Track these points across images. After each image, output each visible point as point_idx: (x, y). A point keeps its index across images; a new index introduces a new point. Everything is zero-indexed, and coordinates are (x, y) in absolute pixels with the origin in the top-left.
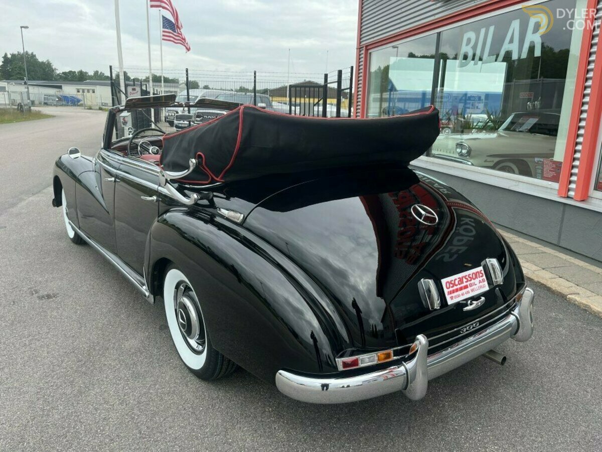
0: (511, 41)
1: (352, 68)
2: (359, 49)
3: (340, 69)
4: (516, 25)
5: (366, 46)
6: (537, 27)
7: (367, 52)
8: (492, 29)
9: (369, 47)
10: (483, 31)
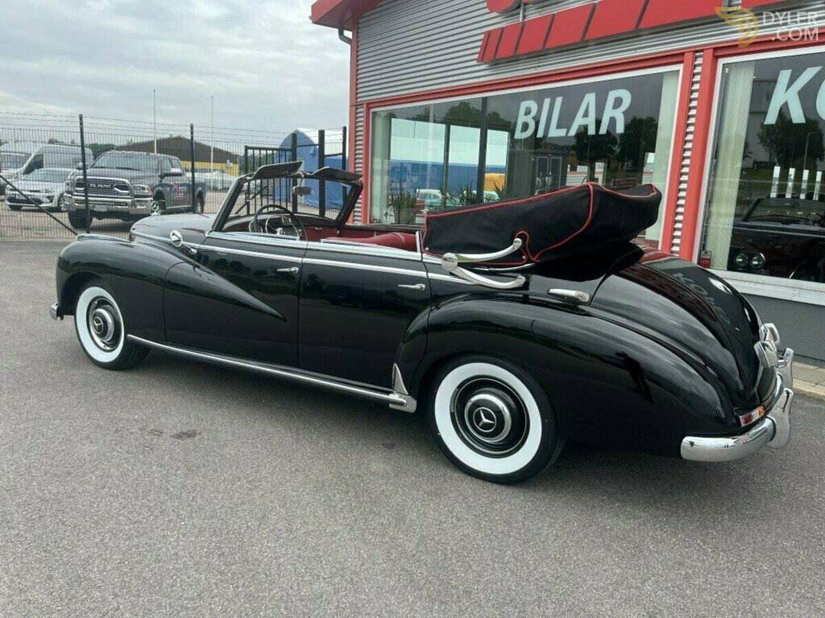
0: (586, 115)
1: (345, 129)
2: (355, 106)
3: (323, 129)
4: (590, 99)
5: (368, 104)
6: (618, 102)
7: (369, 111)
8: (559, 100)
9: (370, 106)
10: (547, 102)
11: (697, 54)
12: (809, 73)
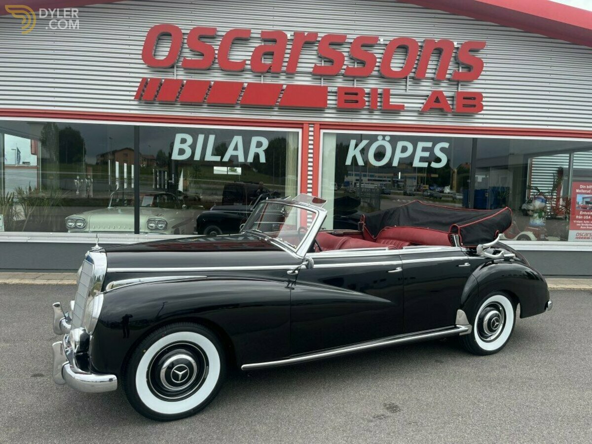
0: (236, 148)
4: (238, 140)
6: (259, 145)
8: (212, 137)
10: (201, 137)
11: (310, 125)
12: (364, 143)
